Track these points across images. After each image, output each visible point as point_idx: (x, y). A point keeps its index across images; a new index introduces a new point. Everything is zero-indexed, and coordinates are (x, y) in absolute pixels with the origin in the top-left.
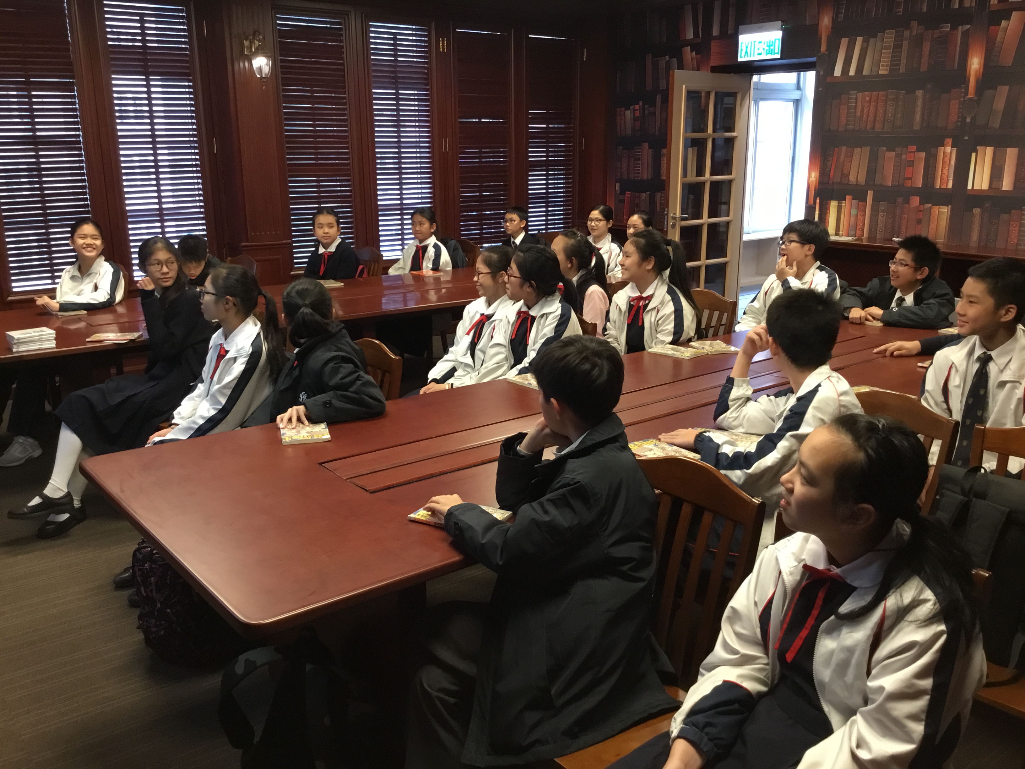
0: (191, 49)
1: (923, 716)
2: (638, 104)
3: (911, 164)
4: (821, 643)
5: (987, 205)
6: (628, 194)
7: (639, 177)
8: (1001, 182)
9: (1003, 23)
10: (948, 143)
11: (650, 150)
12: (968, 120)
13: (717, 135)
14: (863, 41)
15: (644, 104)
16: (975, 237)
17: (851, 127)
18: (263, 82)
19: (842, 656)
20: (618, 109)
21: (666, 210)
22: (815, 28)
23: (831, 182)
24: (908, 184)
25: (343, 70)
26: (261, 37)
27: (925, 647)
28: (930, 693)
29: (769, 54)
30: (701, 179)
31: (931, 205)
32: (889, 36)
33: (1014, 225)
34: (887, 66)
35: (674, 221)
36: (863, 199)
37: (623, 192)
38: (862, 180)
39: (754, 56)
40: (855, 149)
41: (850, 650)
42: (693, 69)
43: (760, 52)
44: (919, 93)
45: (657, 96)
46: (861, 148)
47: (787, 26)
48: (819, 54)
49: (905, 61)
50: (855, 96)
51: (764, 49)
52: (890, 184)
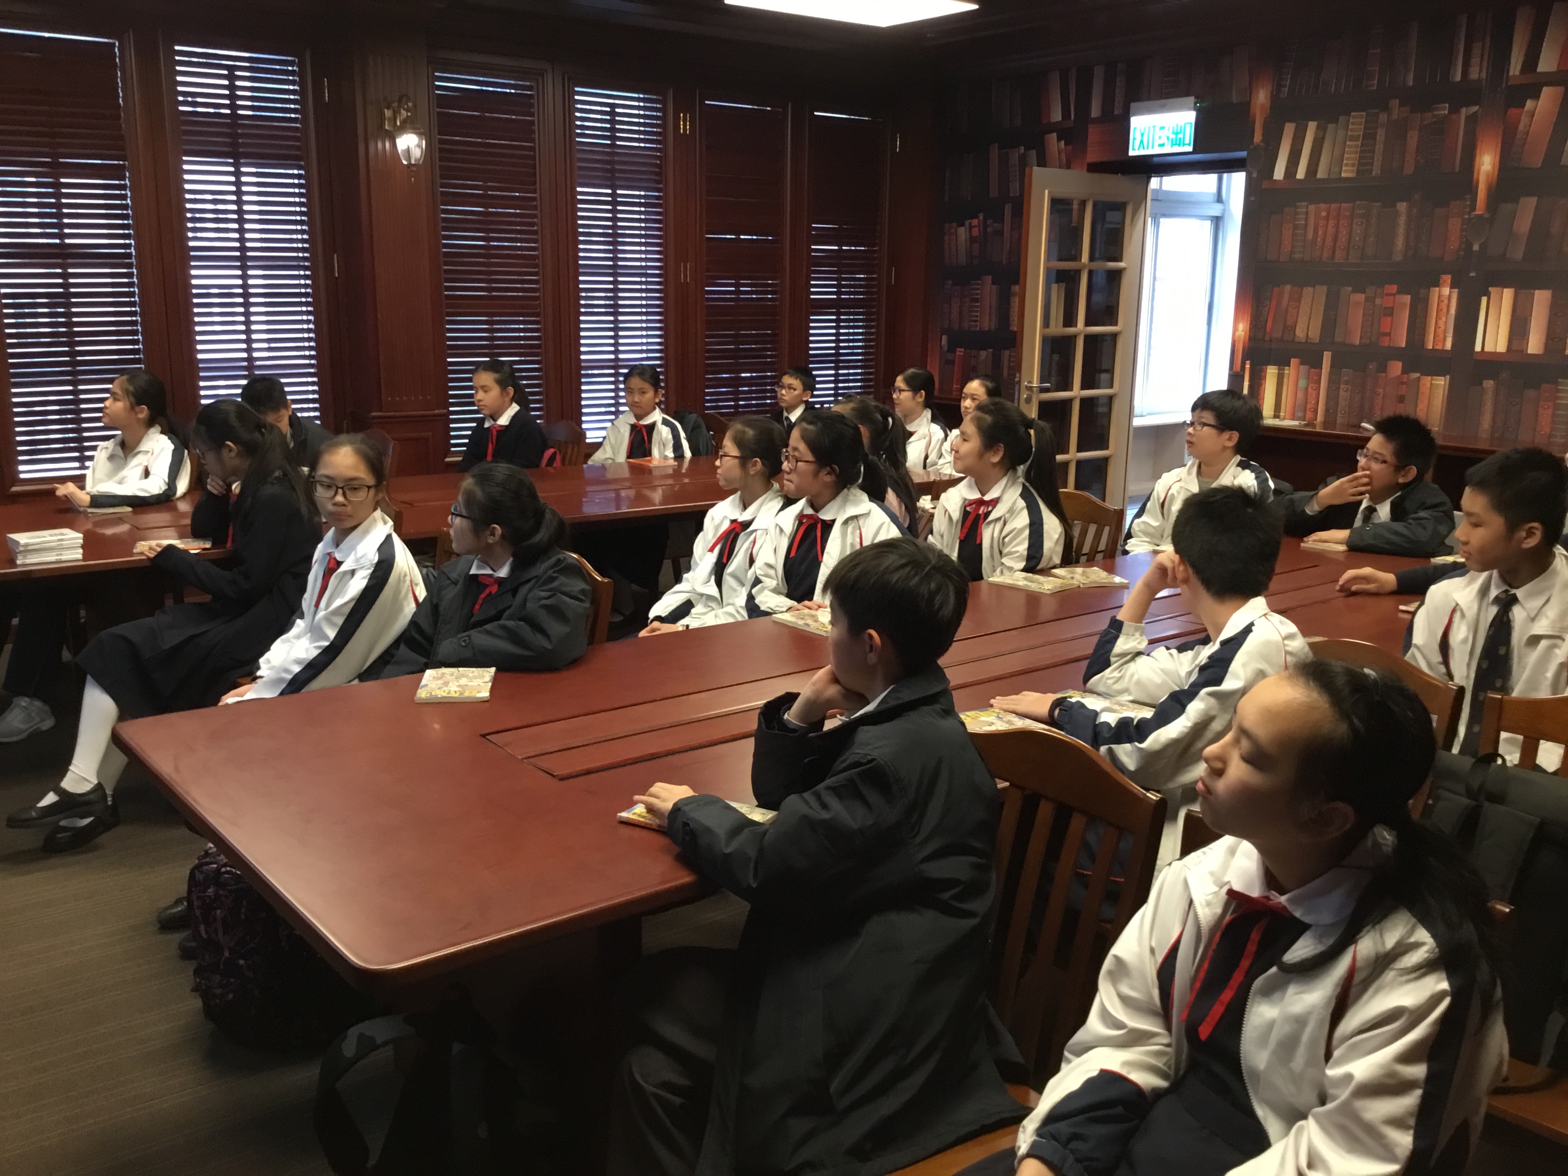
0: (304, 121)
1: (1412, 1122)
2: (977, 217)
3: (1389, 312)
4: (1254, 1009)
5: (1504, 375)
6: (960, 352)
7: (976, 326)
8: (1525, 341)
9: (1529, 104)
10: (1445, 281)
11: (994, 287)
12: (1476, 247)
13: (1097, 265)
14: (1318, 128)
15: (985, 219)
16: (1486, 422)
17: (1297, 256)
18: (412, 171)
19: (1287, 1029)
20: (947, 225)
21: (1018, 375)
22: (1246, 106)
23: (1267, 338)
24: (1385, 342)
25: (534, 158)
26: (410, 104)
27: (1417, 1015)
28: (1423, 1086)
29: (1176, 144)
30: (1071, 330)
31: (1419, 375)
32: (1357, 122)
33: (1546, 407)
34: (1353, 165)
35: (1029, 393)
36: (1317, 364)
37: (952, 349)
38: (1315, 334)
39: (1153, 148)
40: (1305, 289)
41: (1300, 1021)
42: (1060, 167)
43: (1161, 142)
44: (1402, 207)
45: (1006, 207)
46: (1314, 286)
47: (1204, 105)
48: (1252, 147)
49: (1381, 159)
50: (1304, 210)
51: (1168, 138)
52: (1358, 343)
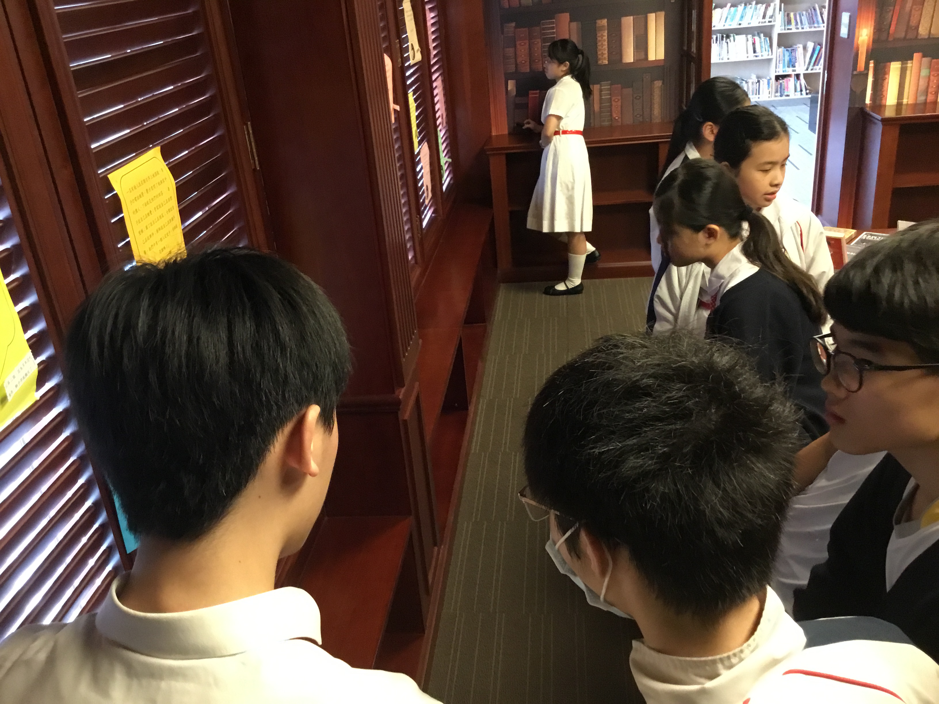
6: (534, 94)
11: (574, 25)
23: (891, 39)
38: (936, 31)
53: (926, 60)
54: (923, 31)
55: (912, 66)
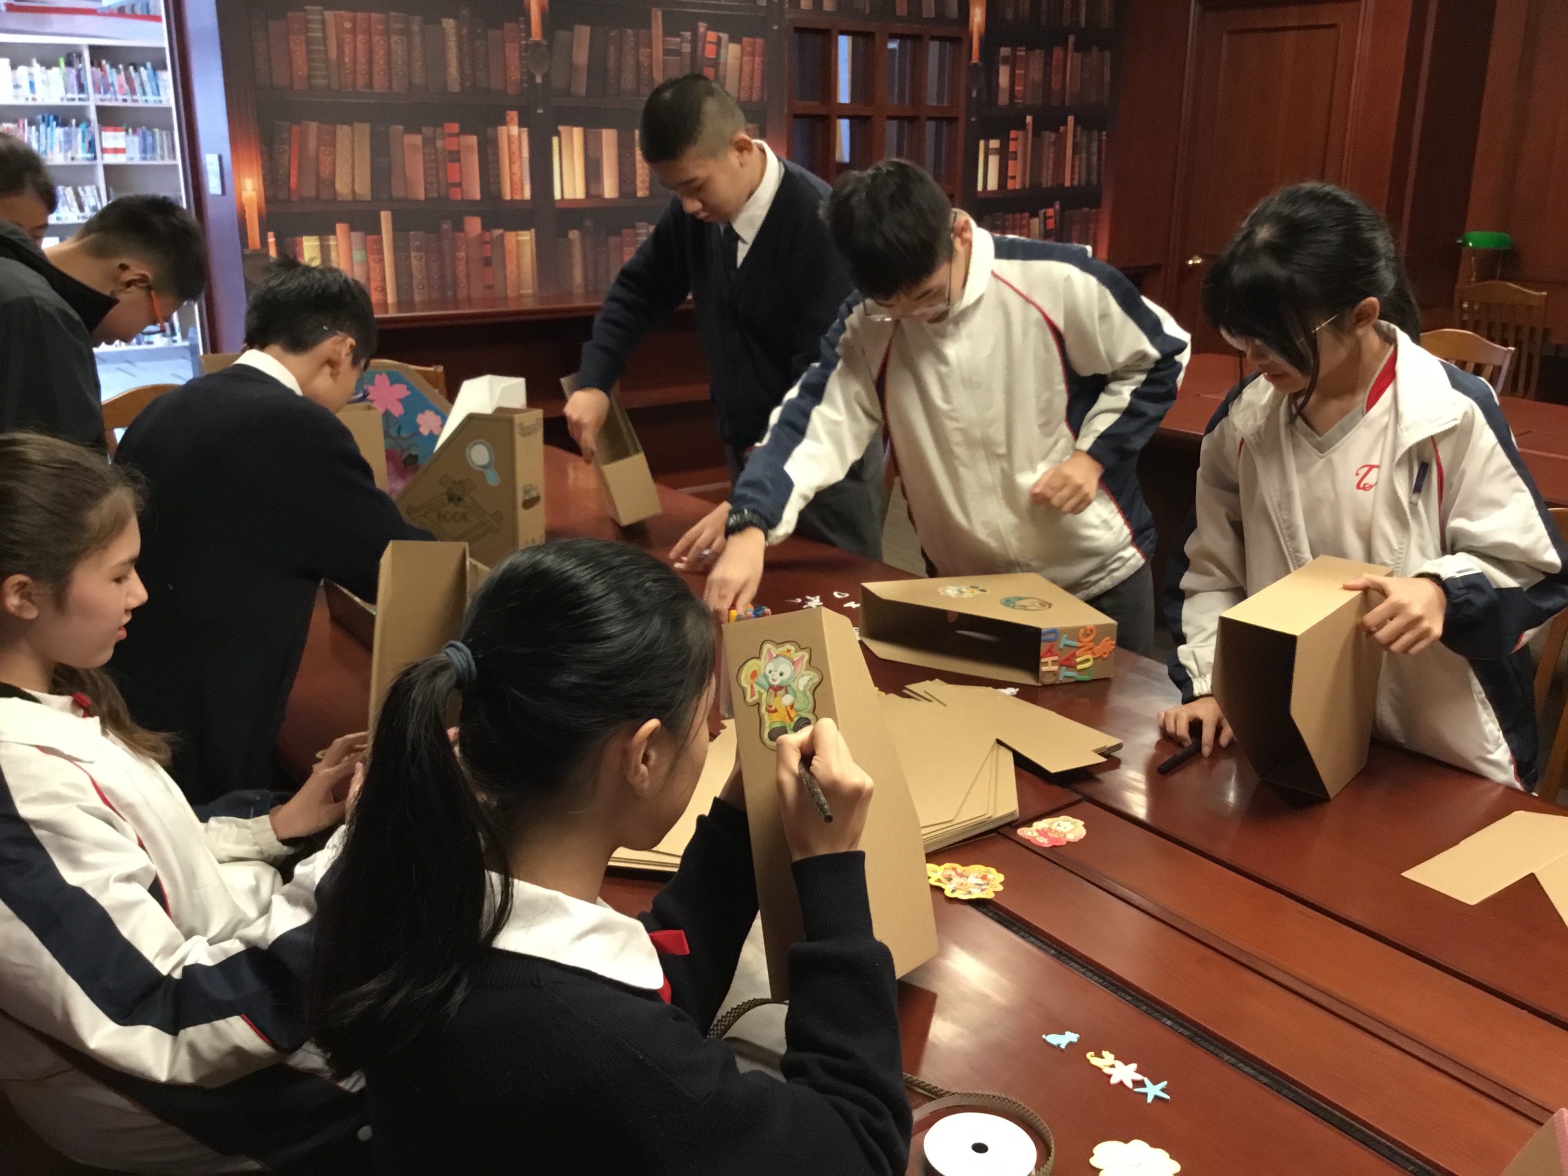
3: (455, 156)
5: (588, 223)
8: (601, 185)
10: (512, 119)
12: (539, 80)
16: (578, 277)
17: (320, 82)
23: (295, 199)
24: (456, 194)
31: (502, 231)
36: (376, 229)
38: (363, 189)
40: (338, 127)
44: (449, 24)
46: (351, 125)
50: (319, 17)
52: (422, 196)
53: (356, 236)
54: (342, 187)
55: (337, 245)
